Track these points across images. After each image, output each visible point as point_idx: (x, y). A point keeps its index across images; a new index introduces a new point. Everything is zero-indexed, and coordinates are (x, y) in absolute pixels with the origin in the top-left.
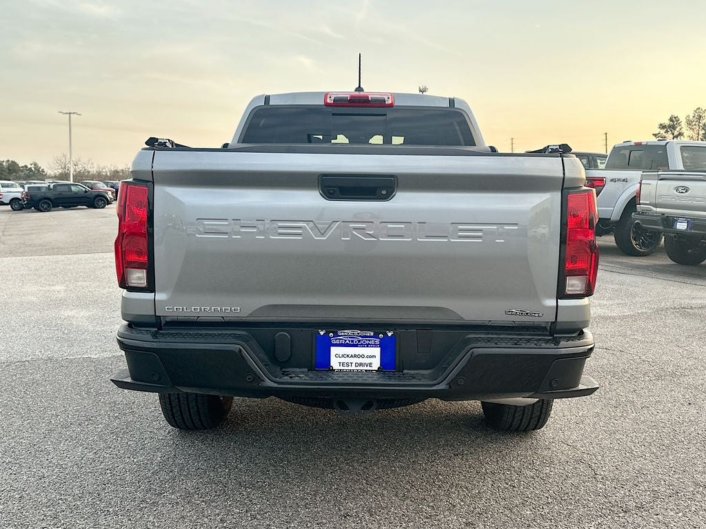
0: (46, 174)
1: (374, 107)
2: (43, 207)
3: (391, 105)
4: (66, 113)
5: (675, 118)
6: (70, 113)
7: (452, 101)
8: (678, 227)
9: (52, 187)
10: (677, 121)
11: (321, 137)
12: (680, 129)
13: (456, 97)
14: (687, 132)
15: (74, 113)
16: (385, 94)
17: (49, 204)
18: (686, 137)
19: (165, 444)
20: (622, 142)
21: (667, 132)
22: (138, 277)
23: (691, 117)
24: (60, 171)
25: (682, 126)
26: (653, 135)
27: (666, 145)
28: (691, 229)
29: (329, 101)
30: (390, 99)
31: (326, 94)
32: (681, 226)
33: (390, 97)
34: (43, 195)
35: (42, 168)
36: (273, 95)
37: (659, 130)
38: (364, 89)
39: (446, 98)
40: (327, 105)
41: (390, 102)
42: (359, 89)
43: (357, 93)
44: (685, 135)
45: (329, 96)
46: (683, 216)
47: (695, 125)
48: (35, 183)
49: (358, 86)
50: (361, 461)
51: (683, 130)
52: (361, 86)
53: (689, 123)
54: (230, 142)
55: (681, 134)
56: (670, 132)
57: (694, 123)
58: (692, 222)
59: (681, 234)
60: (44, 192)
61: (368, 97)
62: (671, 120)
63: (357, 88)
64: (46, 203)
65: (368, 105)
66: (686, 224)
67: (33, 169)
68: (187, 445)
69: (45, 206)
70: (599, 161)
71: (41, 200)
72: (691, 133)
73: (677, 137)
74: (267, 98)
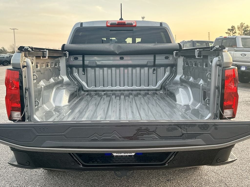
0: (7, 52)
1: (128, 27)
2: (5, 64)
3: (135, 26)
4: (13, 29)
5: (233, 26)
6: (14, 29)
7: (161, 24)
8: (242, 69)
9: (8, 57)
10: (234, 28)
11: (105, 39)
12: (235, 31)
13: (162, 22)
14: (238, 32)
15: (15, 29)
16: (133, 21)
17: (7, 63)
18: (237, 33)
19: (41, 178)
20: (219, 37)
21: (230, 32)
22: (17, 115)
23: (239, 26)
24: (12, 50)
25: (236, 29)
26: (226, 33)
27: (236, 38)
28: (247, 70)
29: (108, 25)
30: (135, 23)
31: (107, 22)
32: (243, 69)
33: (135, 22)
34: (5, 60)
35: (6, 49)
36: (84, 22)
37: (228, 31)
38: (123, 19)
39: (159, 22)
40: (107, 26)
41: (135, 24)
42: (121, 19)
43: (120, 21)
44: (237, 32)
45: (108, 22)
46: (244, 65)
47: (241, 29)
48: (3, 55)
49: (121, 18)
50: (126, 185)
51: (236, 31)
52: (122, 18)
53: (238, 28)
54: (66, 43)
55: (235, 32)
56: (232, 32)
57: (240, 28)
58: (247, 67)
59: (243, 72)
60: (5, 59)
61: (125, 23)
62: (232, 27)
63: (120, 19)
64: (6, 62)
65: (125, 26)
66: (245, 68)
67: (2, 50)
68: (51, 178)
69: (6, 64)
70: (210, 44)
71: (4, 62)
72: (239, 32)
73: (234, 33)
74: (82, 24)
